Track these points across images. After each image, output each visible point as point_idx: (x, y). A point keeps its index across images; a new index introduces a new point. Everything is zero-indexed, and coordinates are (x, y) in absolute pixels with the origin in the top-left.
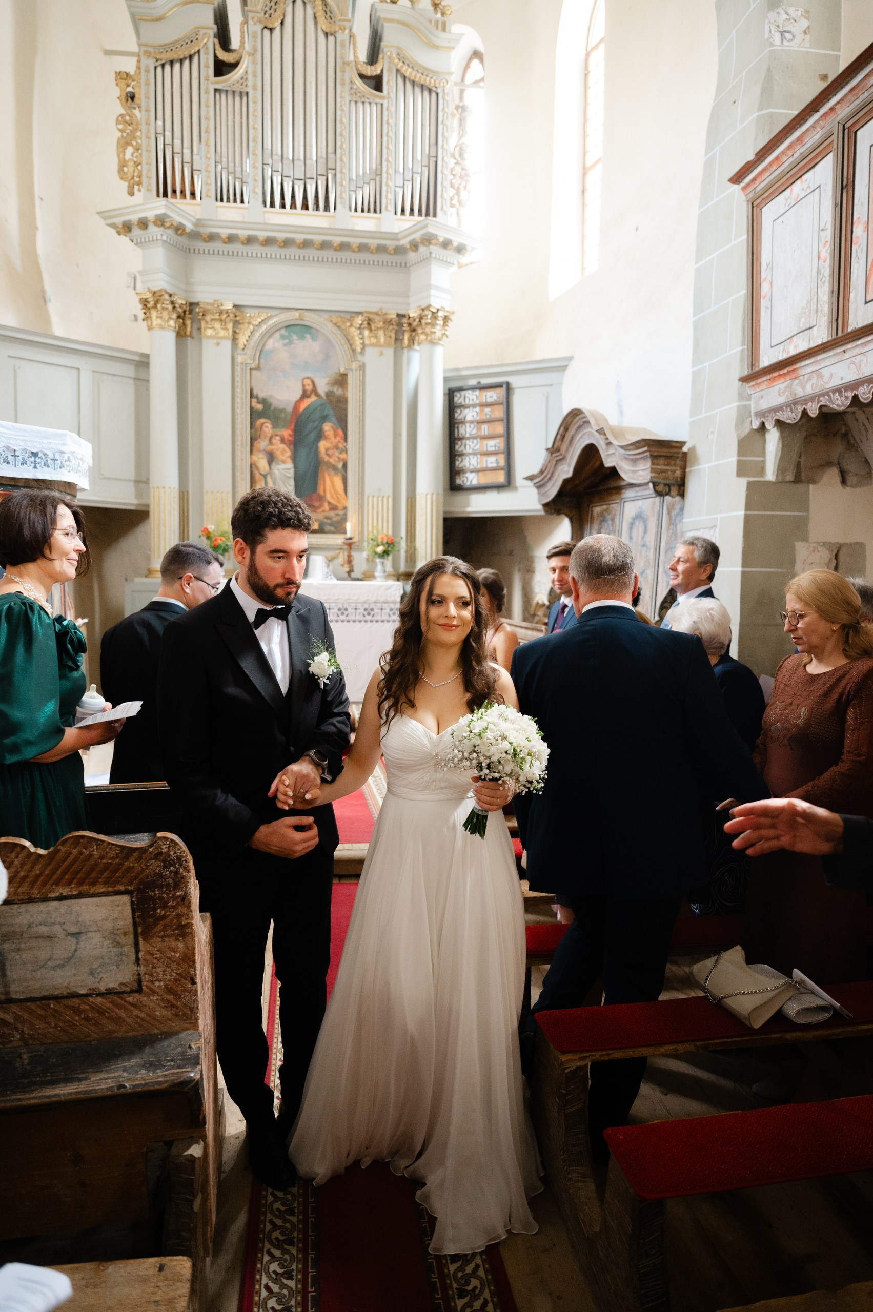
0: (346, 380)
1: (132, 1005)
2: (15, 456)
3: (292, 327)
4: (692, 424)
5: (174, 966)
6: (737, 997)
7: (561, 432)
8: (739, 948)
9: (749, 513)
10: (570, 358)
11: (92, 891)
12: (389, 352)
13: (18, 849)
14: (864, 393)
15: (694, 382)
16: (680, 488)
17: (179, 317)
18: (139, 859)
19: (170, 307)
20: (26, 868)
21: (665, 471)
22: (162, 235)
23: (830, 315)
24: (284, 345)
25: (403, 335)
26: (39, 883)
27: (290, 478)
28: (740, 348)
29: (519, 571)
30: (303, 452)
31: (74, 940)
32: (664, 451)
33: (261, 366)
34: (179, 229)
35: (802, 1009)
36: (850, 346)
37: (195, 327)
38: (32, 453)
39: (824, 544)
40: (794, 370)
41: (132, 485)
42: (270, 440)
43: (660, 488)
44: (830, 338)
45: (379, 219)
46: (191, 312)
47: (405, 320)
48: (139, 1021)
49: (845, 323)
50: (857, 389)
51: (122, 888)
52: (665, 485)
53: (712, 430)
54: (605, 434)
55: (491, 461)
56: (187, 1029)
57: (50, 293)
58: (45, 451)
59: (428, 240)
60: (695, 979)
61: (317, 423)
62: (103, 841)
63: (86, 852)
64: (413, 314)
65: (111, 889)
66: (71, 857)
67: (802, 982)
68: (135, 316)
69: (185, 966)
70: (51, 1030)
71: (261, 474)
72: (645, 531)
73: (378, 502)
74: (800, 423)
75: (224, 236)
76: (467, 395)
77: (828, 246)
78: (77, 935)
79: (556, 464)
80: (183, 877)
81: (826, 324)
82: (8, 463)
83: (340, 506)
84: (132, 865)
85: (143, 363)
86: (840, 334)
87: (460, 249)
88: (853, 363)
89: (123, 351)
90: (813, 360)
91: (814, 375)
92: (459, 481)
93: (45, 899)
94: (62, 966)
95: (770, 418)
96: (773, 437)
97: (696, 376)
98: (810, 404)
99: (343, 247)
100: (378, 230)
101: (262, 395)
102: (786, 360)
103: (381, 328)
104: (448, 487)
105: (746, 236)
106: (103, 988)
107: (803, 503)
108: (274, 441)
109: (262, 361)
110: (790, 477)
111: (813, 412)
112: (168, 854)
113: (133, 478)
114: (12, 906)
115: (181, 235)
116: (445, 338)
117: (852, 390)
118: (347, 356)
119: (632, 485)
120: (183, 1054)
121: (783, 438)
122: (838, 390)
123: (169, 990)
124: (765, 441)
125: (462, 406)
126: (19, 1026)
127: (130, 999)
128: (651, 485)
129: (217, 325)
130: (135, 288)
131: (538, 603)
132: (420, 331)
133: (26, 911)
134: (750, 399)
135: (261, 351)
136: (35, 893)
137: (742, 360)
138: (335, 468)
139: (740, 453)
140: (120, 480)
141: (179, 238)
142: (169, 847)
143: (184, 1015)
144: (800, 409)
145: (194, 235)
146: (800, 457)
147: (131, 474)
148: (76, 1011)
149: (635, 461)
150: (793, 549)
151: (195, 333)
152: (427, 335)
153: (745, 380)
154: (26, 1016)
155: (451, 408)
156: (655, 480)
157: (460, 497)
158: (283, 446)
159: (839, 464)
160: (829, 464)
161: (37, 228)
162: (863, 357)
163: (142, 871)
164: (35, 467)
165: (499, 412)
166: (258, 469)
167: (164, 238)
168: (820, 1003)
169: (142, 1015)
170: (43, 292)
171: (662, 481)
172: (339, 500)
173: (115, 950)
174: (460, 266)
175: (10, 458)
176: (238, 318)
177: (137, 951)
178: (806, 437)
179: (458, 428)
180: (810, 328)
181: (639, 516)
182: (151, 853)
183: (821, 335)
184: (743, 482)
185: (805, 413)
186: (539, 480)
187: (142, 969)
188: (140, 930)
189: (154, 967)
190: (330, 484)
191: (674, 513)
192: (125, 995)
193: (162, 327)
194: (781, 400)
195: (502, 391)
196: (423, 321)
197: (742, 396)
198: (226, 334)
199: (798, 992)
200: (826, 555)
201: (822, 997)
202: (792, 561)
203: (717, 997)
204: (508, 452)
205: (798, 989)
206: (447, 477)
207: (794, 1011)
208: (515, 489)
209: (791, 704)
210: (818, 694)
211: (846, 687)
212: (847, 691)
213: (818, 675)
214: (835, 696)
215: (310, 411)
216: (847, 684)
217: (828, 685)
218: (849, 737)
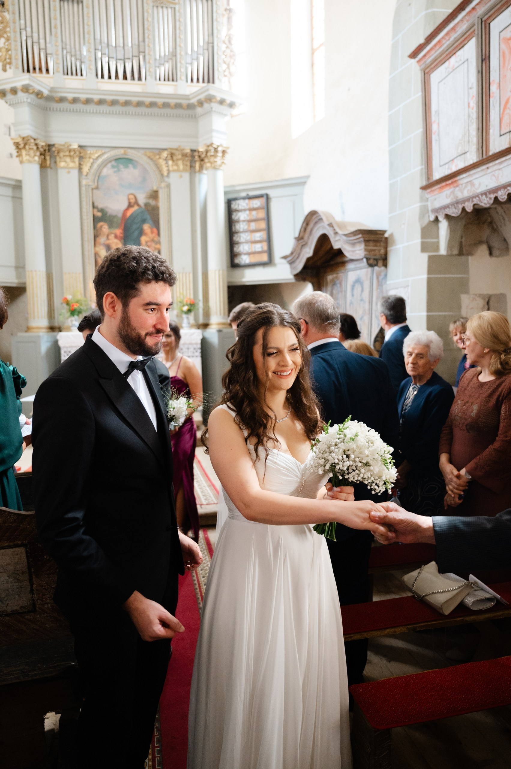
0: (158, 195)
1: (30, 620)
3: (119, 160)
4: (390, 218)
6: (433, 595)
7: (303, 226)
8: (433, 563)
9: (430, 276)
10: (308, 177)
12: (186, 176)
14: (501, 195)
15: (390, 190)
16: (384, 261)
17: (41, 154)
18: (30, 522)
19: (35, 148)
21: (374, 250)
22: (27, 98)
23: (478, 144)
24: (115, 172)
25: (195, 164)
28: (420, 168)
32: (373, 237)
33: (99, 187)
34: (39, 94)
35: (476, 601)
36: (491, 164)
37: (53, 161)
39: (480, 295)
40: (455, 181)
41: (13, 269)
42: (108, 236)
43: (371, 261)
44: (478, 160)
45: (176, 85)
46: (49, 150)
47: (196, 154)
48: (35, 631)
49: (488, 149)
50: (497, 193)
51: (19, 542)
52: (374, 259)
53: (404, 222)
54: (333, 227)
55: (258, 247)
59: (210, 99)
60: (405, 585)
61: (139, 224)
64: (202, 149)
65: (12, 544)
67: (475, 583)
68: (11, 154)
72: (362, 290)
73: (183, 276)
74: (461, 216)
75: (70, 99)
76: (240, 203)
77: (474, 98)
79: (301, 248)
81: (475, 150)
84: (25, 526)
85: (17, 186)
86: (484, 157)
87: (231, 105)
88: (494, 175)
89: (3, 178)
90: (467, 174)
91: (469, 184)
92: (236, 261)
95: (441, 213)
96: (444, 225)
97: (392, 187)
98: (467, 203)
99: (152, 105)
100: (175, 93)
101: (100, 206)
102: (450, 174)
103: (180, 159)
104: (229, 265)
105: (420, 93)
106: (9, 610)
107: (465, 269)
108: (110, 237)
109: (100, 183)
110: (456, 252)
111: (469, 208)
113: (14, 265)
115: (40, 98)
116: (223, 165)
117: (494, 193)
118: (157, 178)
119: (352, 260)
121: (450, 226)
122: (485, 194)
124: (438, 228)
125: (237, 211)
127: (28, 617)
128: (365, 260)
129: (68, 159)
130: (10, 135)
132: (206, 160)
134: (427, 201)
135: (99, 176)
137: (421, 175)
139: (423, 237)
140: (4, 266)
141: (39, 101)
144: (460, 207)
145: (49, 99)
146: (462, 238)
147: (12, 262)
149: (353, 244)
150: (459, 300)
151: (52, 165)
152: (211, 163)
153: (424, 188)
155: (230, 212)
156: (367, 256)
157: (238, 272)
158: (116, 241)
159: (487, 242)
160: (481, 242)
162: (500, 171)
165: (262, 214)
166: (99, 256)
167: (29, 100)
168: (488, 596)
169: (37, 627)
171: (372, 257)
173: (17, 584)
174: (232, 116)
176: (82, 155)
177: (32, 584)
178: (465, 225)
179: (235, 225)
180: (465, 153)
181: (358, 281)
183: (472, 158)
184: (425, 257)
185: (464, 209)
186: (291, 259)
187: (36, 596)
188: (33, 570)
189: (43, 595)
191: (381, 278)
192: (25, 615)
193: (29, 162)
194: (448, 201)
195: (263, 200)
196: (208, 154)
197: (422, 199)
198: (74, 166)
199: (473, 589)
200: (481, 302)
201: (489, 592)
202: (460, 307)
203: (421, 596)
204: (269, 240)
205: (473, 588)
206: (229, 259)
207: (471, 602)
208: (275, 265)
209: (468, 402)
210: (485, 396)
211: (502, 391)
212: (502, 394)
213: (486, 383)
214: (495, 397)
215: (134, 216)
216: (503, 389)
217: (491, 390)
218: (501, 425)
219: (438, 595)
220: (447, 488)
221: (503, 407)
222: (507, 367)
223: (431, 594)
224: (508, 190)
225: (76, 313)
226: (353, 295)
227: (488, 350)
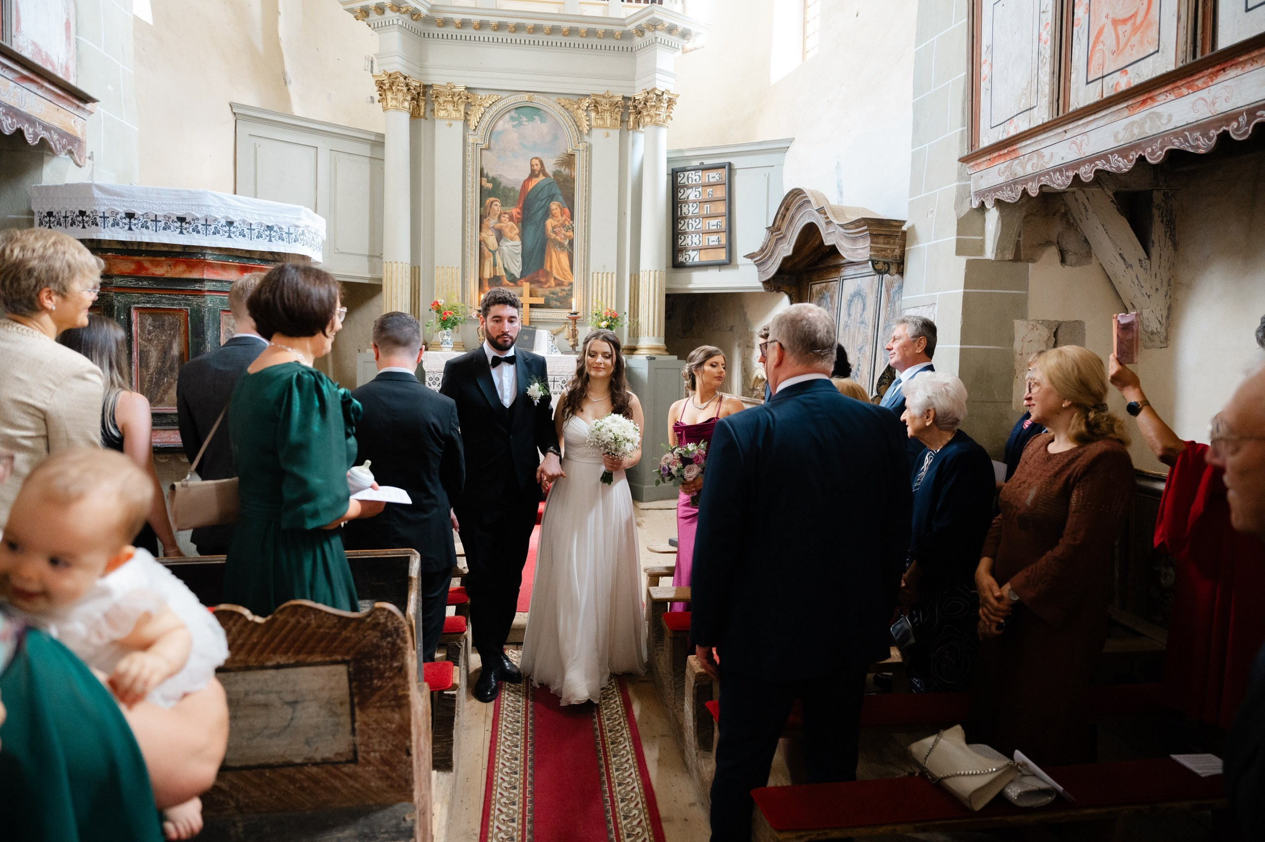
0: (574, 160)
1: (347, 775)
2: (251, 229)
3: (520, 109)
4: (911, 203)
5: (390, 737)
6: (956, 778)
7: (781, 212)
8: (959, 727)
9: (968, 290)
10: (792, 140)
11: (309, 660)
12: (615, 134)
13: (236, 617)
14: (1085, 173)
15: (913, 163)
16: (899, 267)
17: (413, 99)
18: (357, 629)
19: (405, 89)
20: (244, 635)
21: (885, 250)
22: (398, 20)
23: (1051, 95)
24: (514, 126)
25: (629, 118)
26: (256, 651)
27: (518, 254)
28: (960, 129)
29: (739, 346)
30: (531, 229)
31: (289, 710)
32: (884, 230)
33: (491, 146)
34: (414, 14)
35: (1023, 792)
36: (1071, 126)
37: (428, 109)
38: (268, 226)
39: (1043, 322)
40: (1014, 150)
41: (366, 259)
42: (499, 217)
43: (880, 266)
44: (1051, 119)
45: (607, 5)
46: (425, 94)
47: (630, 103)
48: (354, 791)
49: (1066, 103)
50: (1078, 169)
51: (339, 658)
52: (885, 263)
53: (932, 209)
54: (825, 214)
55: (713, 240)
56: (401, 800)
57: (290, 75)
58: (280, 225)
59: (654, 25)
60: (913, 758)
61: (544, 202)
62: (320, 611)
63: (304, 621)
64: (640, 96)
65: (327, 659)
66: (290, 625)
67: (1024, 765)
68: (372, 98)
69: (401, 737)
70: (266, 798)
71: (490, 250)
72: (864, 309)
73: (603, 278)
74: (1020, 202)
75: (457, 21)
76: (690, 175)
77: (1049, 28)
78: (294, 704)
79: (776, 243)
80: (400, 648)
81: (1047, 104)
82: (244, 236)
83: (566, 282)
84: (349, 635)
85: (378, 143)
86: (1061, 114)
87: (685, 35)
88: (1074, 143)
89: (359, 131)
90: (1033, 140)
91: (1035, 156)
92: (681, 259)
93: (263, 667)
94: (278, 735)
95: (989, 198)
96: (993, 216)
97: (916, 159)
98: (1030, 184)
99: (572, 32)
100: (606, 16)
101: (491, 174)
102: (1006, 140)
103: (607, 110)
104: (670, 264)
105: (966, 20)
106: (318, 757)
107: (1023, 283)
108: (503, 219)
109: (492, 141)
110: (1009, 256)
111: (1033, 191)
112: (385, 624)
113: (367, 253)
114: (228, 674)
115: (416, 20)
116: (669, 120)
117: (1073, 170)
118: (574, 137)
119: (852, 263)
120: (397, 825)
121: (1002, 217)
122: (1060, 170)
123: (384, 761)
124: (985, 220)
125: (685, 186)
126: (234, 793)
127: (346, 769)
128: (870, 263)
129: (450, 107)
130: (372, 72)
131: (757, 377)
132: (645, 113)
133: (244, 680)
134: (969, 180)
135: (491, 133)
136: (252, 661)
137: (961, 141)
138: (561, 245)
139: (959, 232)
140: (354, 254)
141: (414, 23)
142: (387, 618)
143: (400, 786)
144: (1020, 188)
145: (429, 20)
146: (1019, 236)
147: (364, 248)
148: (292, 780)
149: (854, 240)
150: (1012, 327)
151: (428, 115)
152: (651, 117)
153: (964, 160)
154: (242, 784)
155: (675, 188)
156: (874, 258)
157: (682, 274)
158: (511, 223)
159: (1058, 243)
160: (1048, 243)
161: (279, 13)
162: (1085, 137)
163: (360, 641)
164: (270, 240)
165: (721, 192)
166: (487, 245)
167: (400, 23)
168: (1043, 785)
169: (357, 786)
170: (284, 73)
171: (882, 260)
172: (565, 277)
173: (331, 719)
174: (684, 52)
175: (246, 232)
176: (469, 100)
177: (353, 721)
178: (1025, 217)
179: (681, 207)
180: (1031, 109)
181: (858, 294)
182: (369, 623)
183: (1042, 115)
184: (962, 260)
185: (1025, 192)
186: (759, 258)
187: (358, 739)
188: (356, 700)
189: (369, 738)
190: (557, 261)
191: (892, 291)
192: (340, 766)
193: (396, 108)
194: (1001, 180)
195: (724, 172)
196: (648, 104)
197: (961, 176)
198: (458, 115)
199: (1019, 774)
200: (1045, 333)
201: (1045, 780)
202: (1012, 340)
203: (937, 778)
204: (730, 231)
205: (1020, 771)
206: (671, 256)
207: (1016, 794)
208: (737, 266)
209: (1024, 482)
210: (1048, 474)
211: (1075, 468)
212: (1075, 474)
213: (1055, 455)
214: (1064, 477)
215: (538, 189)
216: (1077, 466)
217: (1060, 466)
218: (1071, 520)
219: (965, 779)
220: (980, 611)
221: (1075, 492)
222: (1096, 431)
223: (953, 776)
224: (1097, 165)
225: (450, 325)
226: (849, 315)
227: (1070, 403)
